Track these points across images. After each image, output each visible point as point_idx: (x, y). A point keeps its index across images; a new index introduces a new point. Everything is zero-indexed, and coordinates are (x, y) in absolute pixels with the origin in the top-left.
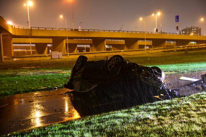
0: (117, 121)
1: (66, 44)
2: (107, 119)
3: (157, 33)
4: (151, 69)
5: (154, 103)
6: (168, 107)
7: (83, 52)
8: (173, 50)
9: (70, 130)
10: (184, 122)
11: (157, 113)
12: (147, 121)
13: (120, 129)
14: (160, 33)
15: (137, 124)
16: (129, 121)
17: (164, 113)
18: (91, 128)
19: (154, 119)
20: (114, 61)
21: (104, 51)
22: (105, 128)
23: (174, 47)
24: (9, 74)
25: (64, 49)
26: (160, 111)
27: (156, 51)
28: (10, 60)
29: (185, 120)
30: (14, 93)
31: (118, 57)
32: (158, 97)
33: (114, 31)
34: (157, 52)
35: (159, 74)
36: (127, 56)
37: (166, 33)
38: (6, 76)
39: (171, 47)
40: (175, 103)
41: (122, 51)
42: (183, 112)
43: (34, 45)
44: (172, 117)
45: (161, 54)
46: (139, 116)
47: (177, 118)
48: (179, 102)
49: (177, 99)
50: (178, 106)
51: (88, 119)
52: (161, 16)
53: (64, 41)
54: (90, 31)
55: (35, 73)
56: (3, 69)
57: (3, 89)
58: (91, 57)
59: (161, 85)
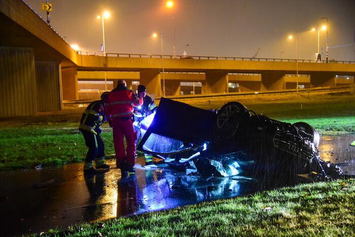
0: (224, 218)
1: (162, 81)
2: (208, 214)
3: (319, 62)
4: (292, 126)
5: (296, 188)
6: (320, 196)
7: (190, 94)
8: (348, 91)
9: (141, 229)
10: (347, 225)
11: (299, 205)
12: (277, 219)
13: (227, 233)
14: (325, 62)
15: (258, 224)
16: (246, 219)
17: (312, 205)
18: (177, 229)
19: (291, 216)
20: (229, 113)
21: (225, 93)
22: (201, 230)
23: (350, 86)
24: (66, 130)
25: (159, 90)
26: (305, 202)
27: (316, 93)
28: (73, 106)
29: (348, 222)
30: (68, 161)
31: (235, 106)
32: (306, 176)
33: (243, 58)
34: (318, 95)
35: (308, 136)
36: (264, 101)
37: (337, 62)
38: (61, 134)
39: (344, 86)
40: (335, 188)
41: (256, 93)
42: (348, 206)
43: (112, 82)
44: (326, 215)
45: (325, 99)
46: (265, 211)
47: (335, 217)
48: (342, 187)
49: (341, 181)
50: (340, 194)
51: (177, 211)
52: (327, 33)
53: (159, 75)
54: (201, 58)
55: (106, 129)
56: (59, 122)
57: (52, 154)
58: (202, 104)
59: (311, 156)
